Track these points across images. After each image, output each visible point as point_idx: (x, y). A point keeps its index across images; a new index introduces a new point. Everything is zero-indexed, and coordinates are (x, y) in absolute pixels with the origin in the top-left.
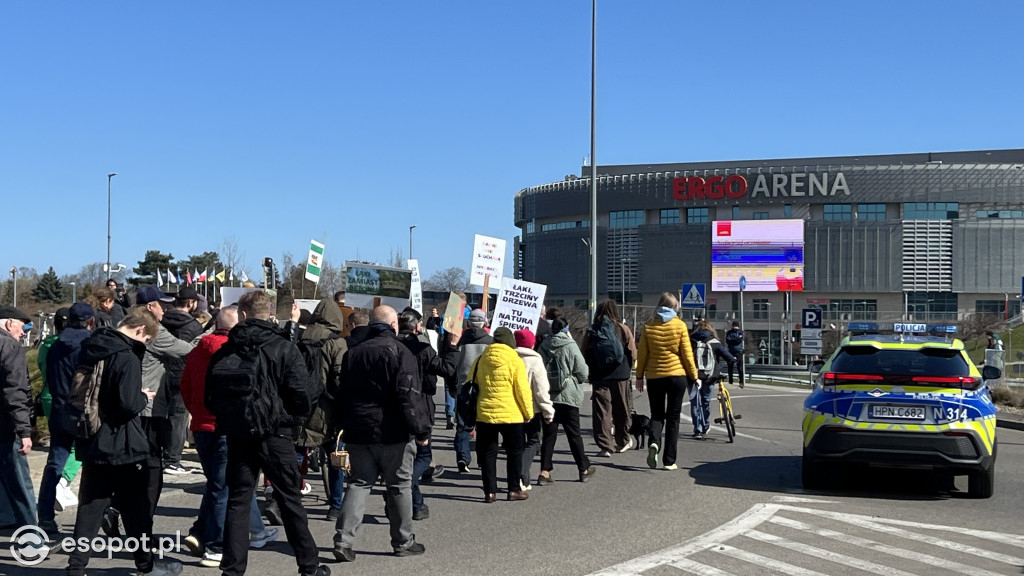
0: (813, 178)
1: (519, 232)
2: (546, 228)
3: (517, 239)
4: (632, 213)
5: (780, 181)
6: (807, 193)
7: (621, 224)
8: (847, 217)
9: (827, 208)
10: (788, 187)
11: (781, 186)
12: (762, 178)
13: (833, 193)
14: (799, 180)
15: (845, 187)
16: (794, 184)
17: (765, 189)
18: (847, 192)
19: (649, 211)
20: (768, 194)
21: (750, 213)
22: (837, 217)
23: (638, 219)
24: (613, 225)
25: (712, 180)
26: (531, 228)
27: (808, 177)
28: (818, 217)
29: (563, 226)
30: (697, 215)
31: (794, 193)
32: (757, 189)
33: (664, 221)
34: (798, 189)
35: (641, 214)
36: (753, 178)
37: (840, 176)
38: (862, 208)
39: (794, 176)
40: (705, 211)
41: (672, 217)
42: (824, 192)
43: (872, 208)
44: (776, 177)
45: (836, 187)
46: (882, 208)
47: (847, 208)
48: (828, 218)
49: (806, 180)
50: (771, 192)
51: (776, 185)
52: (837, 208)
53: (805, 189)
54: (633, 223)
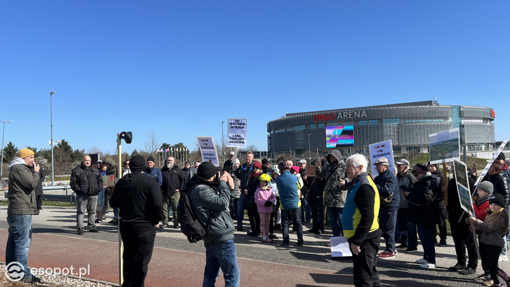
0: (355, 113)
1: (269, 133)
2: (276, 132)
3: (268, 135)
4: (301, 126)
5: (345, 114)
6: (354, 117)
7: (298, 129)
8: (366, 124)
9: (360, 122)
10: (348, 116)
11: (346, 116)
12: (340, 113)
13: (362, 117)
14: (351, 114)
15: (365, 115)
16: (350, 115)
17: (341, 117)
18: (366, 116)
19: (306, 125)
20: (342, 118)
21: (337, 124)
22: (363, 124)
23: (303, 128)
24: (296, 130)
25: (325, 115)
26: (272, 132)
27: (354, 113)
28: (357, 124)
29: (281, 131)
30: (321, 126)
31: (350, 117)
32: (339, 117)
33: (311, 128)
34: (351, 116)
35: (304, 126)
36: (337, 114)
37: (364, 112)
38: (371, 121)
39: (350, 113)
40: (323, 124)
41: (313, 127)
42: (359, 117)
43: (373, 121)
44: (344, 113)
45: (362, 115)
46: (376, 121)
47: (366, 121)
48: (360, 124)
49: (353, 113)
50: (343, 117)
51: (344, 116)
52: (363, 121)
53: (353, 116)
54: (301, 129)
